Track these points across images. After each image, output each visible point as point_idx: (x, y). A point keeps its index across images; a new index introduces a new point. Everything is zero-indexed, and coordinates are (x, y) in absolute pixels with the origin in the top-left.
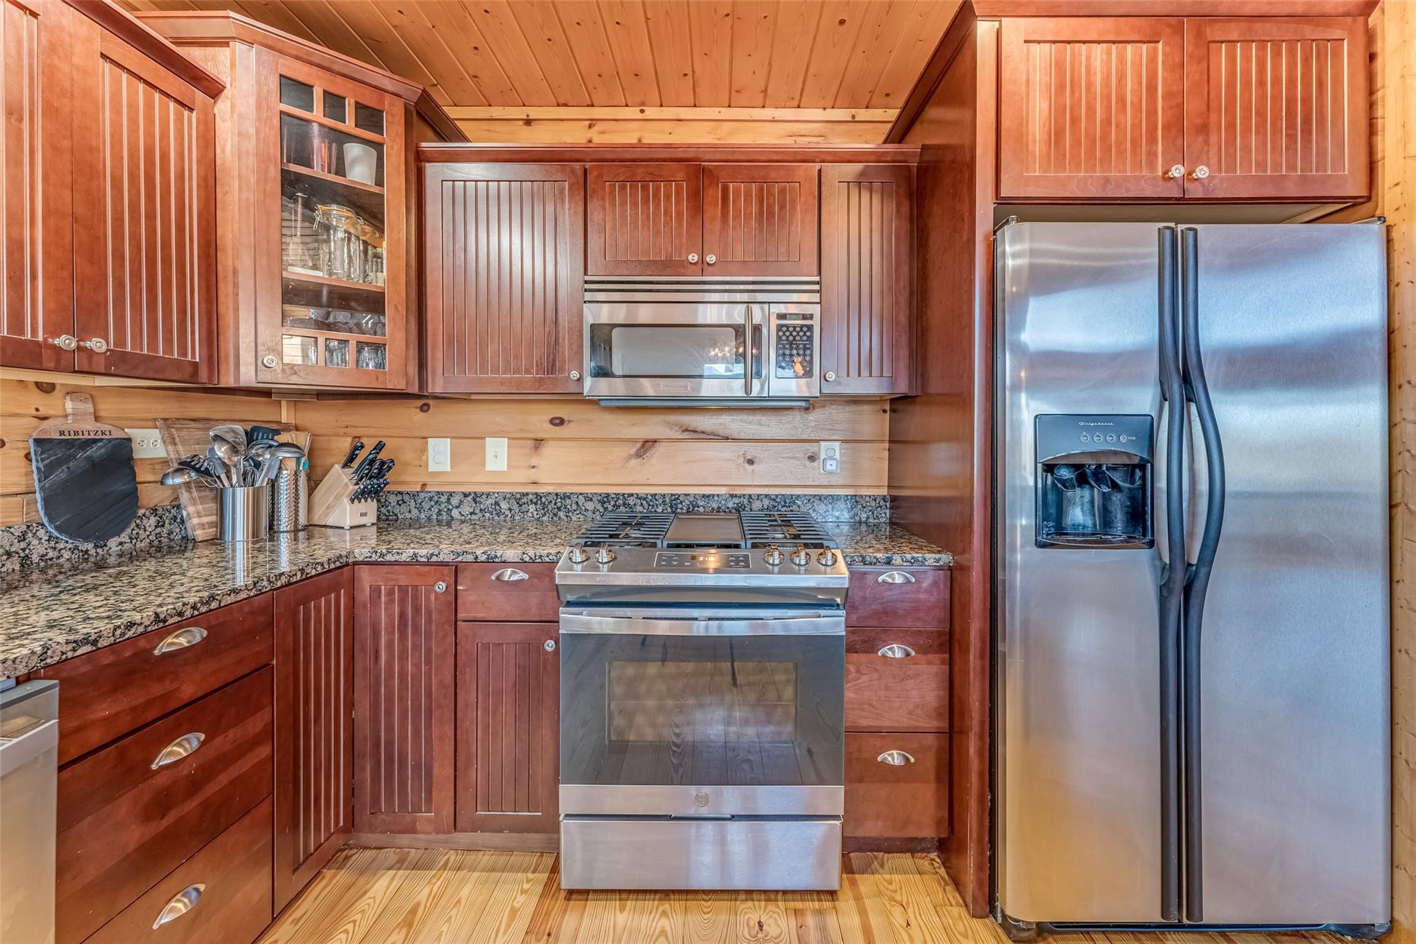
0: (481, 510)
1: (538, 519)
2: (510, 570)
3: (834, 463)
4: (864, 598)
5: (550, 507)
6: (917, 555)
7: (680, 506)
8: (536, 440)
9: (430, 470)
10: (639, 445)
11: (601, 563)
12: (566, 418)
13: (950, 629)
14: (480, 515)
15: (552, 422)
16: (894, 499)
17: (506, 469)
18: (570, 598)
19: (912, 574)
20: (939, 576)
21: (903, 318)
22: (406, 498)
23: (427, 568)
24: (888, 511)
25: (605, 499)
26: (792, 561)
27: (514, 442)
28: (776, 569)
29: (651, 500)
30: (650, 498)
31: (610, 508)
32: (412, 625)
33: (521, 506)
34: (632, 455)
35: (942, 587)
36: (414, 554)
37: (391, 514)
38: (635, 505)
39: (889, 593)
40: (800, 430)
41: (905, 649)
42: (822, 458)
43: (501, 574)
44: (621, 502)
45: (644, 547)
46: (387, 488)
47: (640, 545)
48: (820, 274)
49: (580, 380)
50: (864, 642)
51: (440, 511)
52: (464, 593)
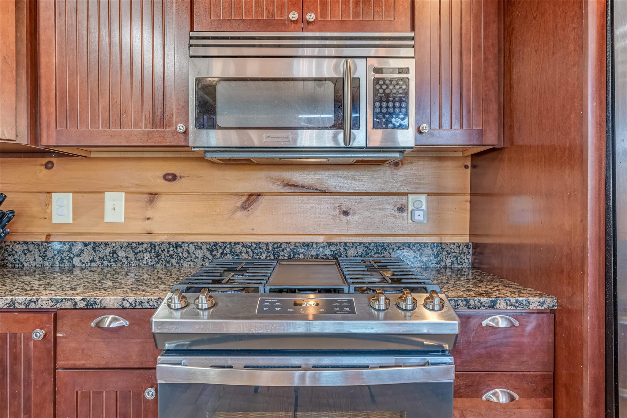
0: (100, 258)
1: (152, 266)
2: (111, 317)
3: (422, 213)
4: (469, 343)
5: (163, 255)
6: (521, 299)
7: (282, 253)
8: (151, 194)
9: (54, 222)
10: (244, 198)
11: (201, 309)
12: (178, 174)
13: (554, 373)
14: (99, 263)
15: (165, 177)
16: (476, 246)
17: (123, 221)
18: (168, 346)
19: (516, 317)
20: (543, 319)
21: (492, 74)
22: (31, 247)
23: (26, 316)
24: (470, 257)
25: (214, 248)
26: (398, 306)
27: (132, 196)
28: (382, 315)
29: (255, 248)
30: (255, 246)
31: (218, 255)
32: (10, 373)
33: (136, 254)
34: (238, 208)
35: (545, 331)
36: (12, 301)
37: (17, 262)
38: (241, 252)
39: (493, 337)
40: (390, 184)
41: (508, 393)
42: (410, 210)
43: (101, 321)
44: (228, 250)
45: (248, 292)
46: (14, 238)
47: (243, 290)
48: (413, 29)
49: (186, 133)
50: (467, 386)
51: (62, 259)
52: (64, 340)
